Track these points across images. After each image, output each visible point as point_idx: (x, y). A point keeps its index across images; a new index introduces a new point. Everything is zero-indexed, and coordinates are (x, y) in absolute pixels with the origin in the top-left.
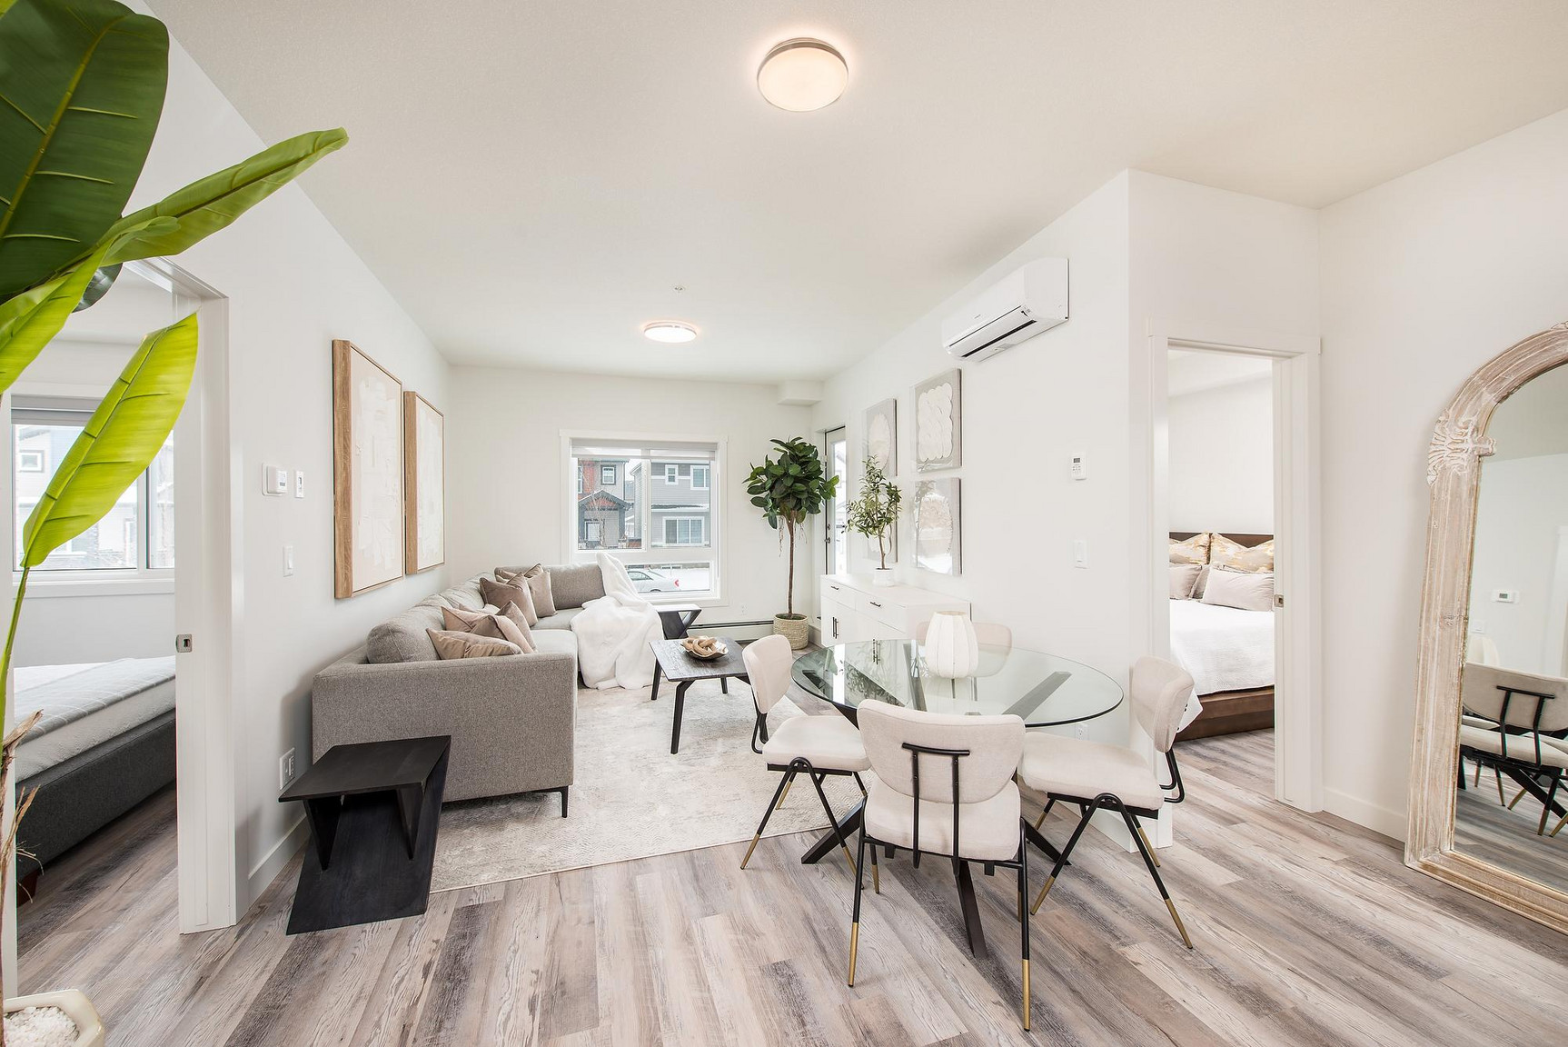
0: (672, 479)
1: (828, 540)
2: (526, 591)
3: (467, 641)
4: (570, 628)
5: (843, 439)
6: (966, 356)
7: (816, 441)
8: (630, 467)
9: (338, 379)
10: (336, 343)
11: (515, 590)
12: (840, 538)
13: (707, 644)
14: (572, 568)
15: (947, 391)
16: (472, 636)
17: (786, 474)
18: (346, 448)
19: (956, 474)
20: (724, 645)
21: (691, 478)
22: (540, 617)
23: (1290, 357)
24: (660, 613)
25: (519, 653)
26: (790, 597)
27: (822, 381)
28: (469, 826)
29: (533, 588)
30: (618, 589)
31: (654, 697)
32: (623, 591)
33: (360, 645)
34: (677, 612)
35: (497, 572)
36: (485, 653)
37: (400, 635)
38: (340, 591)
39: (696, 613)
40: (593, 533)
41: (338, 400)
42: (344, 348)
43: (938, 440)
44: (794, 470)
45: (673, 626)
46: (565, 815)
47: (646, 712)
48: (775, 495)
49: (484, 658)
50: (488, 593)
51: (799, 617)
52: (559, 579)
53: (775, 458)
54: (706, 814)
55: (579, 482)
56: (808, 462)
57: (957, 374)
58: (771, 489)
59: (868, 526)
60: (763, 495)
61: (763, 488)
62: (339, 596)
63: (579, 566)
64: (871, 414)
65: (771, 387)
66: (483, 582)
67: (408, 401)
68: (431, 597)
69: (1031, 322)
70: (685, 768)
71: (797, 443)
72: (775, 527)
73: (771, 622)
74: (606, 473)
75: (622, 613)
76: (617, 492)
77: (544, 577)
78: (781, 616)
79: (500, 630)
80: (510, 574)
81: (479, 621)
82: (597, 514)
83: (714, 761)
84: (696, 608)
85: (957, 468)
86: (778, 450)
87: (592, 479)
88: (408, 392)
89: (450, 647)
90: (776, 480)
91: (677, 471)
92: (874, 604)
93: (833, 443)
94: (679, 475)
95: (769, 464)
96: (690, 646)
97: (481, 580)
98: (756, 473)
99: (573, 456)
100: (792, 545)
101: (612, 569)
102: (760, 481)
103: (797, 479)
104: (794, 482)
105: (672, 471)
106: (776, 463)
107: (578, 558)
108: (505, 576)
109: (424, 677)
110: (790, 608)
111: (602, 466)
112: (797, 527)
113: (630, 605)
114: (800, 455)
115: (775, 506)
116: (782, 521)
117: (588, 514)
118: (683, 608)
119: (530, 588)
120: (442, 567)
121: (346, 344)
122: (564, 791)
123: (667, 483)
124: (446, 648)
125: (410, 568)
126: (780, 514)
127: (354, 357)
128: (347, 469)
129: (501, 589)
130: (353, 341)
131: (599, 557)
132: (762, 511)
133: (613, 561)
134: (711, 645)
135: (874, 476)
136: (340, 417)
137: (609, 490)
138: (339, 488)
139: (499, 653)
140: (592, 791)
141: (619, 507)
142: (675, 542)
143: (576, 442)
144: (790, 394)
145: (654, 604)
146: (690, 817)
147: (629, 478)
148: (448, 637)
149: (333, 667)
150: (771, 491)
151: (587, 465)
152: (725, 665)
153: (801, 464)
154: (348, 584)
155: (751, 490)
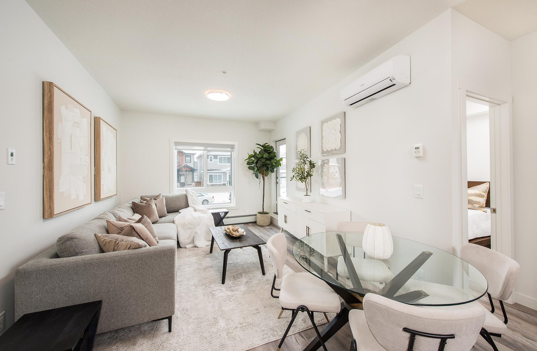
0: (211, 160)
1: (277, 183)
2: (154, 206)
3: (117, 240)
4: (174, 222)
5: (285, 144)
6: (351, 105)
7: (272, 144)
8: (196, 156)
9: (46, 102)
10: (45, 83)
11: (149, 206)
12: (283, 182)
13: (236, 230)
14: (175, 195)
15: (338, 121)
16: (120, 237)
17: (262, 157)
18: (51, 139)
19: (343, 156)
20: (243, 230)
21: (218, 160)
22: (160, 217)
23: (499, 105)
24: (212, 213)
25: (145, 246)
26: (263, 205)
27: (275, 121)
28: (116, 343)
29: (158, 205)
30: (194, 204)
31: (211, 252)
32: (196, 205)
33: (52, 246)
34: (219, 213)
35: (141, 198)
36: (126, 247)
37: (76, 240)
38: (46, 215)
39: (226, 213)
40: (182, 179)
41: (46, 113)
42: (50, 86)
43: (333, 142)
44: (266, 155)
45: (217, 218)
46: (170, 331)
47: (208, 259)
48: (258, 165)
49: (125, 251)
50: (135, 208)
51: (267, 213)
52: (169, 200)
53: (258, 151)
54: (244, 325)
55: (177, 161)
56: (271, 152)
57: (343, 114)
58: (256, 163)
59: (302, 178)
60: (253, 165)
61: (253, 163)
62: (46, 217)
63: (178, 194)
64: (298, 133)
65: (256, 123)
66: (134, 203)
67: (97, 121)
68: (104, 213)
69: (394, 85)
70: (229, 293)
71: (266, 145)
72: (257, 178)
73: (256, 215)
74: (187, 158)
75: (197, 214)
76: (191, 165)
77: (162, 200)
78: (259, 213)
79: (137, 232)
80: (147, 198)
81: (126, 226)
82: (184, 173)
83: (243, 288)
84: (226, 211)
85: (343, 153)
86: (259, 148)
87: (182, 160)
88: (96, 117)
89: (107, 244)
90: (258, 159)
91: (213, 158)
92: (307, 211)
93: (279, 145)
94: (214, 159)
95: (255, 153)
96: (228, 230)
97: (133, 202)
98: (251, 156)
99: (175, 149)
100: (264, 185)
101: (192, 196)
102: (252, 160)
103: (267, 159)
104: (266, 160)
105: (211, 158)
106: (258, 153)
107: (177, 191)
108: (145, 200)
109: (88, 265)
110: (263, 209)
111: (186, 156)
112: (266, 178)
113: (200, 211)
114: (268, 150)
115: (258, 170)
116: (260, 176)
117: (181, 173)
118: (221, 211)
119: (156, 205)
120: (116, 196)
121: (51, 84)
122: (170, 319)
123: (209, 162)
124: (105, 245)
125: (97, 197)
126: (259, 173)
127: (56, 91)
128: (51, 150)
129: (142, 206)
130: (55, 83)
131: (186, 191)
132: (252, 172)
133: (192, 191)
134: (238, 230)
135: (303, 158)
136: (47, 122)
137: (189, 164)
138: (46, 160)
139: (134, 247)
140: (185, 312)
141: (192, 170)
142: (212, 182)
143: (177, 144)
144: (263, 126)
145: (209, 209)
146: (236, 327)
147: (196, 160)
148: (106, 238)
149: (31, 262)
150: (256, 164)
151: (180, 153)
152: (245, 240)
153: (268, 153)
154: (51, 211)
155: (248, 163)
